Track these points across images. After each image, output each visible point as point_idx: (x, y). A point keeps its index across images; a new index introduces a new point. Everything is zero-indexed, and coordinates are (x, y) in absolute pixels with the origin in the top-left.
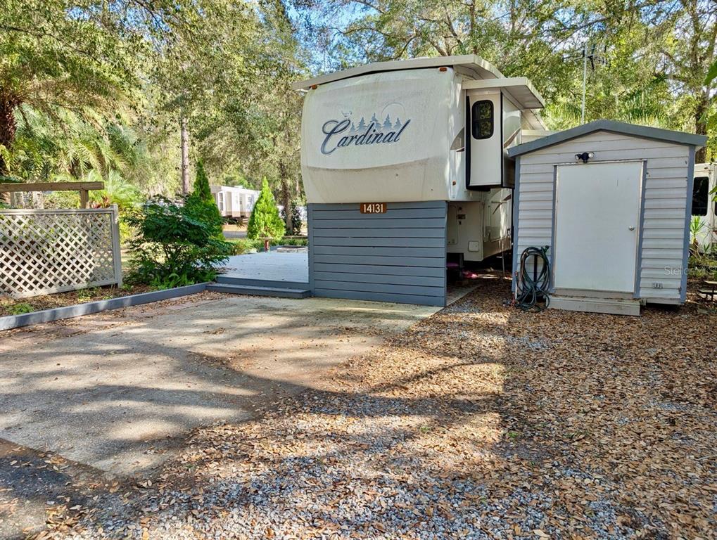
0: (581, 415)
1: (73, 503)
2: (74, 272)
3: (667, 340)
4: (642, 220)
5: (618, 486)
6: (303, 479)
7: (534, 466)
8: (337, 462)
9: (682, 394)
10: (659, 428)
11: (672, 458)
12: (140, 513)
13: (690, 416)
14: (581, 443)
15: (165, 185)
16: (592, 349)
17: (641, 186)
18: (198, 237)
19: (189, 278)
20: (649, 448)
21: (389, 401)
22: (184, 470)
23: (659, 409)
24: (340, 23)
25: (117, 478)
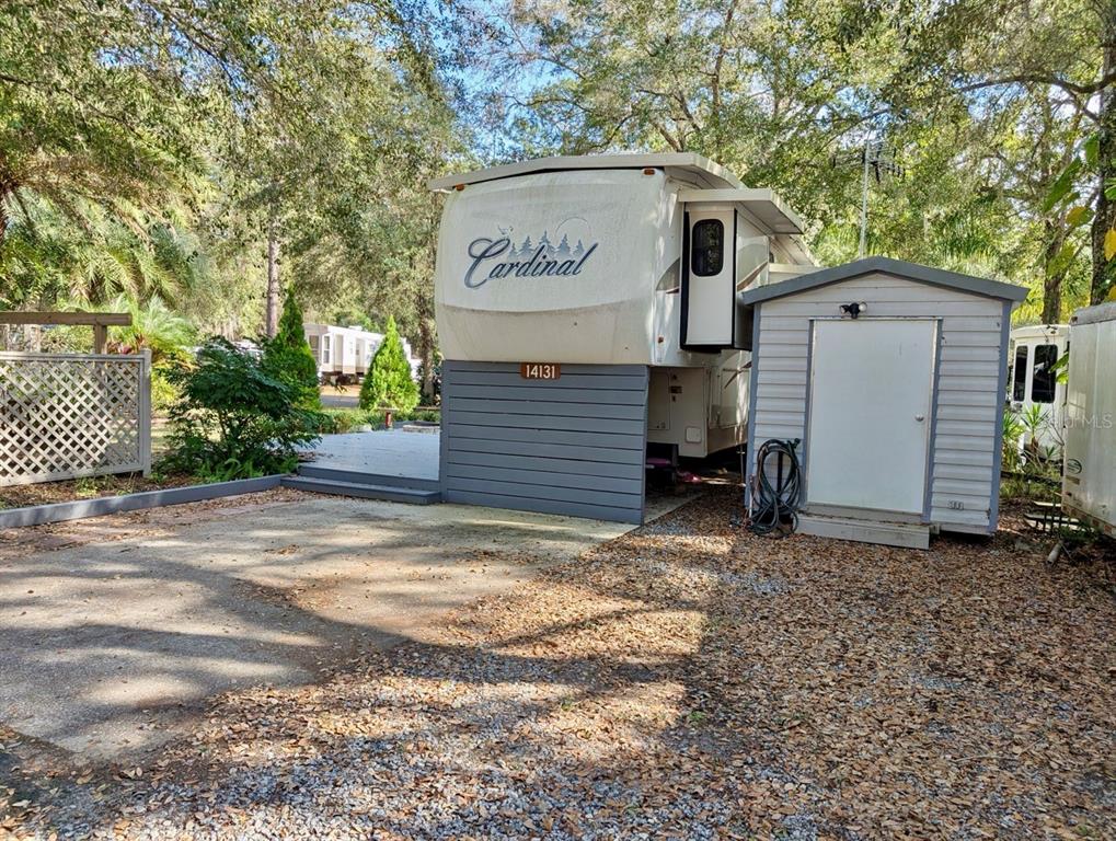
0: (804, 692)
1: (18, 797)
2: (74, 451)
3: (959, 586)
4: (935, 406)
5: (830, 795)
6: (372, 772)
7: (718, 763)
8: (427, 749)
9: (960, 667)
10: (912, 714)
11: (919, 757)
12: (117, 815)
13: (962, 699)
14: (793, 731)
15: (240, 320)
16: (846, 597)
17: (934, 356)
18: (273, 405)
19: (256, 466)
20: (891, 742)
21: (524, 662)
22: (195, 754)
23: (919, 686)
24: (519, 90)
25: (92, 763)
